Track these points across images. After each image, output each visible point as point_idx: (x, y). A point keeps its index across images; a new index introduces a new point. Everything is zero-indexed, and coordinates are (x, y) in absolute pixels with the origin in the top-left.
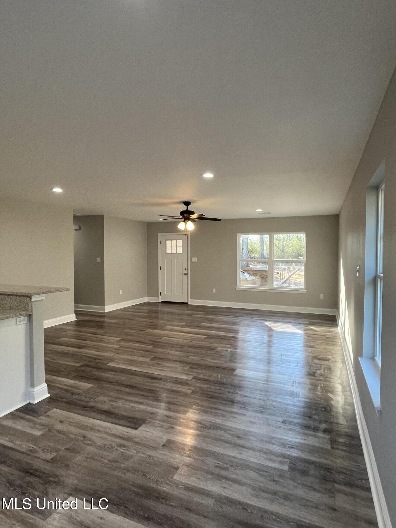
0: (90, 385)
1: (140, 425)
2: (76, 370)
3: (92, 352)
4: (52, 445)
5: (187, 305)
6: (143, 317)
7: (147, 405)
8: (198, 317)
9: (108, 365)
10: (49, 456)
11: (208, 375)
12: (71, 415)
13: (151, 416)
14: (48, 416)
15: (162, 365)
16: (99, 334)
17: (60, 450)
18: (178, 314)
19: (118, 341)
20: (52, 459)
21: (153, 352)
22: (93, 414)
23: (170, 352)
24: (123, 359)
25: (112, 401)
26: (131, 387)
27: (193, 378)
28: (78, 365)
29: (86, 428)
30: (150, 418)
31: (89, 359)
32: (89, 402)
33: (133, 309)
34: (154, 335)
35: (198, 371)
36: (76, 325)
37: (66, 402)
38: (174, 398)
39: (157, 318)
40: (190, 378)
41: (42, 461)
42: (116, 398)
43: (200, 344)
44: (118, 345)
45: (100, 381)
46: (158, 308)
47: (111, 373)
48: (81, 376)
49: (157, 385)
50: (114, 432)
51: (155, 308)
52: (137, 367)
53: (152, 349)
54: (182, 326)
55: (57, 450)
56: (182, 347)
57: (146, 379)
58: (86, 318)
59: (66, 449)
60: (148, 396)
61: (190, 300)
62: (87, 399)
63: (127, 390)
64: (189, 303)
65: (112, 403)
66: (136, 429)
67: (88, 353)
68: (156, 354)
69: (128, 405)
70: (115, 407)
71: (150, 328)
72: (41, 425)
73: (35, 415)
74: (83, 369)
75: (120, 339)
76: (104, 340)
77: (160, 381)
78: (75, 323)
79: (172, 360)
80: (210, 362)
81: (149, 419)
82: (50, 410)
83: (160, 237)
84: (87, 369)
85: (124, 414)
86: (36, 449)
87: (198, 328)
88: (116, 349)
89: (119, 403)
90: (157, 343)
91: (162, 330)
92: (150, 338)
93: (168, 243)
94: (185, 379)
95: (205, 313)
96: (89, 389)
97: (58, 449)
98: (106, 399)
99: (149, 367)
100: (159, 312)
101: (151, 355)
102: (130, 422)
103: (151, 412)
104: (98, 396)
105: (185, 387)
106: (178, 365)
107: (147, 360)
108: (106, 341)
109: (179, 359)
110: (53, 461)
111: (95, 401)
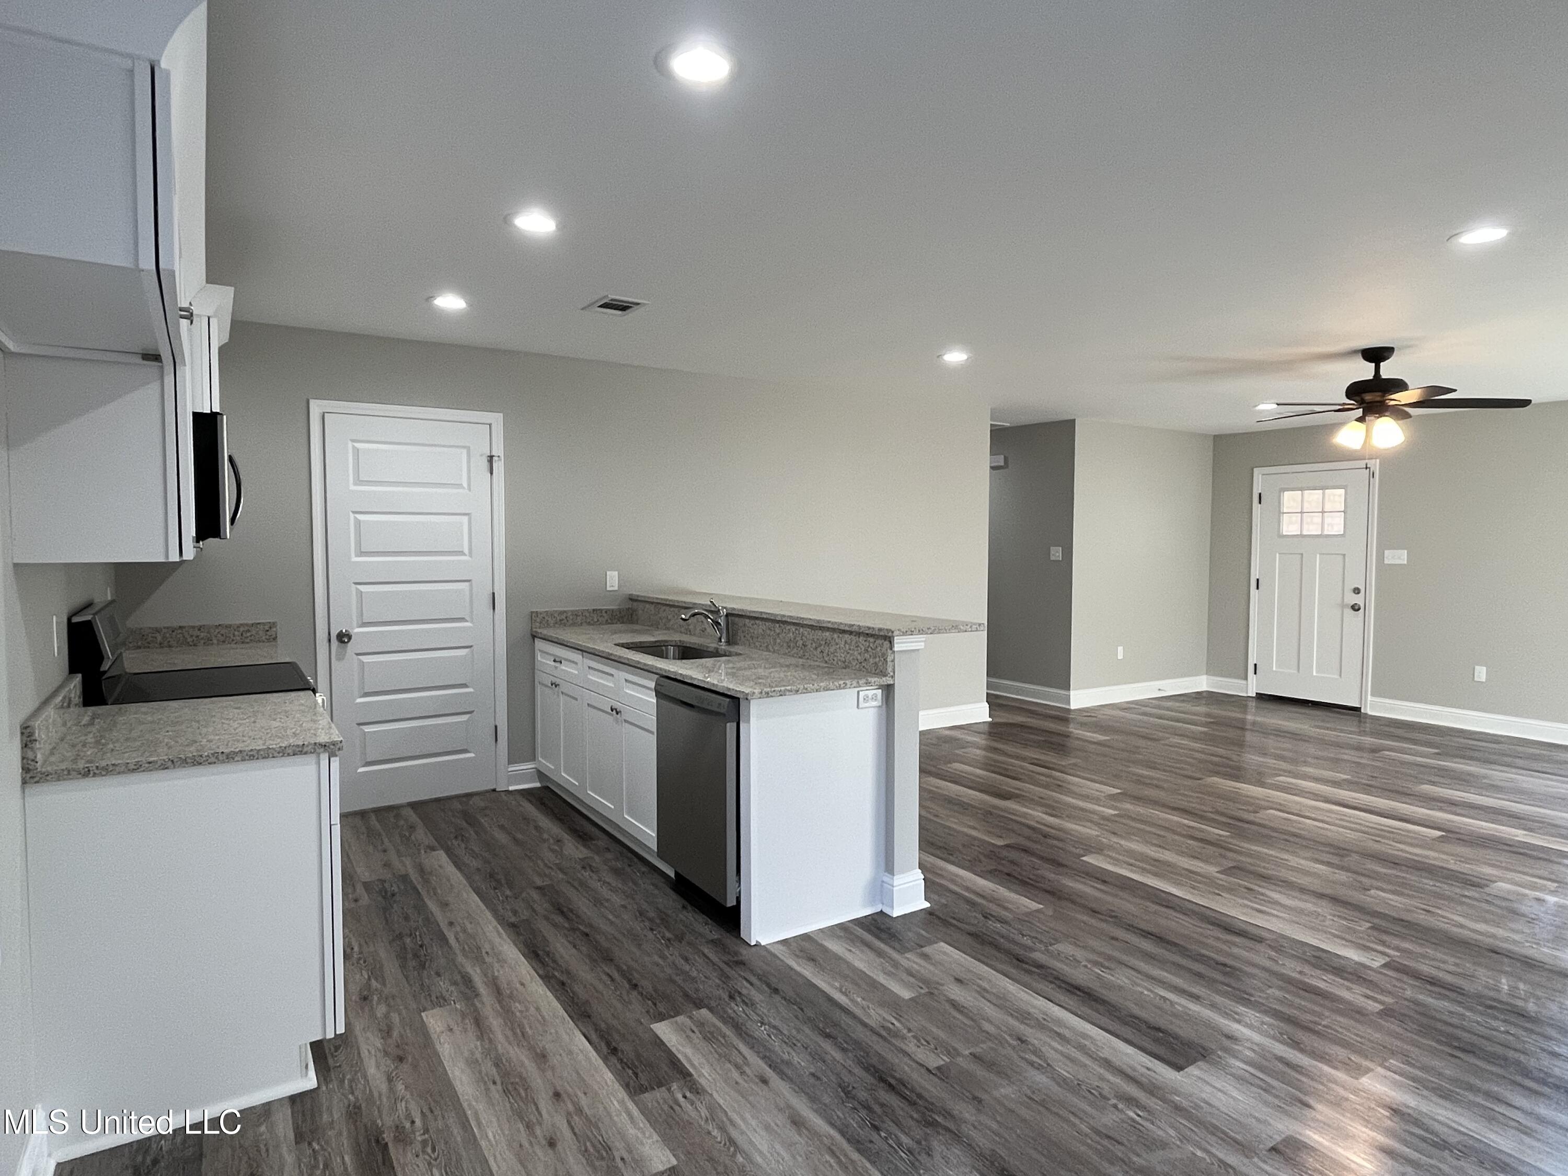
0: (1034, 906)
1: (1192, 1062)
2: (993, 854)
3: (1037, 815)
4: (942, 1035)
5: (1359, 716)
6: (1194, 738)
7: (1213, 1006)
8: (1403, 763)
9: (1084, 858)
10: (934, 1061)
11: (1451, 968)
12: (984, 969)
13: (1227, 1043)
14: (925, 957)
15: (1267, 896)
16: (1056, 767)
17: (959, 1054)
18: (1323, 742)
19: (1112, 797)
20: (939, 1068)
21: (1230, 850)
22: (1043, 986)
23: (1294, 861)
24: (1130, 853)
25: (1096, 963)
26: (1159, 939)
27: (1385, 965)
28: (1000, 843)
29: (1024, 1016)
30: (1226, 1050)
31: (1027, 832)
32: (1032, 949)
33: (1159, 707)
34: (1233, 798)
35: (1406, 945)
36: (990, 734)
37: (969, 934)
38: (1313, 1013)
39: (1240, 744)
40: (1377, 962)
41: (914, 1065)
42: (1110, 958)
43: (1416, 855)
44: (1115, 808)
45: (1060, 898)
46: (1245, 712)
47: (1092, 884)
48: (1008, 875)
49: (1245, 954)
50: (1105, 1053)
51: (1234, 714)
52: (1178, 884)
53: (1227, 840)
54: (1336, 784)
55: (952, 1052)
56: (1342, 852)
57: (1211, 927)
58: (1019, 719)
59: (973, 1055)
60: (1215, 981)
61: (1369, 697)
62: (1027, 941)
63: (1147, 945)
64: (1368, 710)
65: (1097, 971)
66: (1179, 1068)
67: (1025, 815)
68: (1243, 858)
69: (1146, 990)
70: (1110, 987)
71: (1217, 773)
72: (910, 973)
73: (897, 945)
74: (1014, 855)
75: (1119, 791)
76: (1069, 786)
77: (1258, 946)
78: (986, 728)
79: (1303, 890)
80: (1462, 926)
81: (1219, 1052)
82: (930, 942)
83: (1260, 480)
84: (1025, 859)
85: (1136, 1011)
86: (899, 1030)
87: (1404, 799)
88: (1105, 818)
89: (1120, 978)
90: (1246, 826)
91: (1262, 784)
92: (1220, 805)
93: (1290, 500)
94: (1356, 963)
95: (1436, 751)
96: (1030, 914)
97: (955, 1049)
98: (1079, 954)
99: (1219, 895)
100: (1248, 727)
101: (1224, 857)
102: (1156, 1040)
103: (1226, 1031)
104: (1057, 941)
105: (1354, 986)
106: (1325, 909)
107: (1212, 870)
108: (1074, 788)
109: (1329, 892)
110: (941, 1073)
111: (1047, 951)
